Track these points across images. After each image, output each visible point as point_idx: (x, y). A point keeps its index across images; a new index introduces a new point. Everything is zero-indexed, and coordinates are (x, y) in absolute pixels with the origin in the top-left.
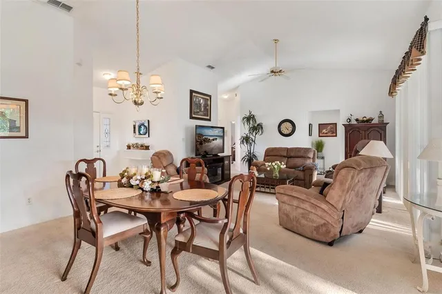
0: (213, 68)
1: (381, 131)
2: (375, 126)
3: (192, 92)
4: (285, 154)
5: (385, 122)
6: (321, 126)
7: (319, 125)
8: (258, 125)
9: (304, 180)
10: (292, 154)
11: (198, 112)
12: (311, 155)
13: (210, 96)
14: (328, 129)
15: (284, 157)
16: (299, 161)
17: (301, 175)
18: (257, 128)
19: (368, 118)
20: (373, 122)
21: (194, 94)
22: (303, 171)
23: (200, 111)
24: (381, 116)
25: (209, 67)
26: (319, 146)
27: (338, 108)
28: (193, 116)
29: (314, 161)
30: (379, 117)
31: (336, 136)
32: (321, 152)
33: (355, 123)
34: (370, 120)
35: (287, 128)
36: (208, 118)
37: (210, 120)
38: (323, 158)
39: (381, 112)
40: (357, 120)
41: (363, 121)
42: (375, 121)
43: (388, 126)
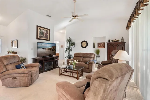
0: (50, 17)
1: (123, 46)
2: (120, 43)
3: (38, 26)
4: (82, 56)
5: (124, 42)
6: (99, 44)
7: (98, 43)
8: (73, 43)
9: (89, 68)
10: (85, 56)
11: (42, 36)
12: (93, 56)
13: (49, 30)
14: (101, 45)
15: (82, 57)
16: (87, 59)
17: (87, 66)
18: (72, 44)
19: (117, 40)
20: (119, 42)
21: (39, 28)
22: (88, 64)
23: (43, 36)
24: (123, 39)
25: (48, 16)
26: (98, 52)
27: (105, 36)
28: (39, 38)
29: (94, 59)
30: (122, 40)
31: (104, 48)
32: (98, 54)
33: (112, 42)
34: (118, 41)
35: (84, 44)
36: (48, 39)
37: (49, 40)
38: (99, 57)
39: (122, 37)
40: (112, 41)
41: (115, 41)
42: (120, 41)
43: (125, 44)
